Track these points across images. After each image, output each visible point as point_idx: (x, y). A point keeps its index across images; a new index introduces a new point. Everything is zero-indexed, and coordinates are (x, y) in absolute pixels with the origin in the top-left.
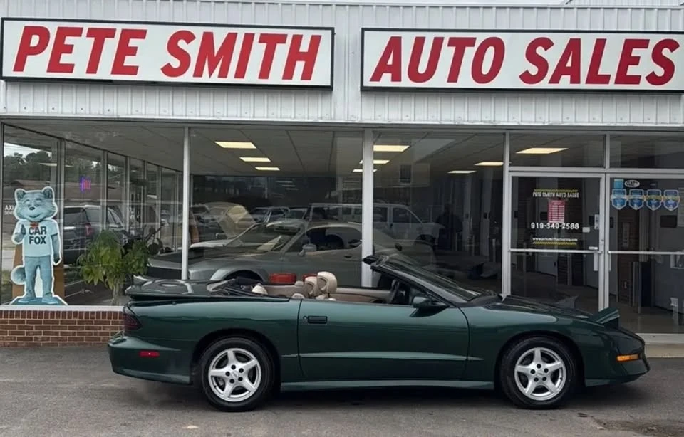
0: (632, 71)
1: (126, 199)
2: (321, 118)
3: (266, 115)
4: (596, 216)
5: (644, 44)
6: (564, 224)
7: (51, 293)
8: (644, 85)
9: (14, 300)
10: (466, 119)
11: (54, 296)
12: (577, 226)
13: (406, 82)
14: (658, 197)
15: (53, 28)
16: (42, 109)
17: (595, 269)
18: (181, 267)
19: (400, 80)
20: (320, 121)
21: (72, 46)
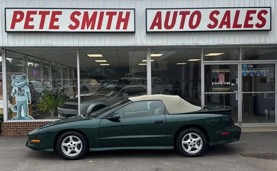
0: (250, 22)
1: (50, 78)
2: (131, 44)
3: (109, 44)
4: (236, 79)
5: (254, 12)
6: (224, 82)
7: (27, 115)
8: (255, 28)
9: (13, 118)
10: (187, 43)
11: (29, 116)
12: (229, 83)
13: (163, 29)
14: (260, 71)
15: (25, 12)
16: (22, 44)
17: (237, 99)
18: (78, 104)
19: (161, 29)
20: (131, 45)
21: (33, 18)
